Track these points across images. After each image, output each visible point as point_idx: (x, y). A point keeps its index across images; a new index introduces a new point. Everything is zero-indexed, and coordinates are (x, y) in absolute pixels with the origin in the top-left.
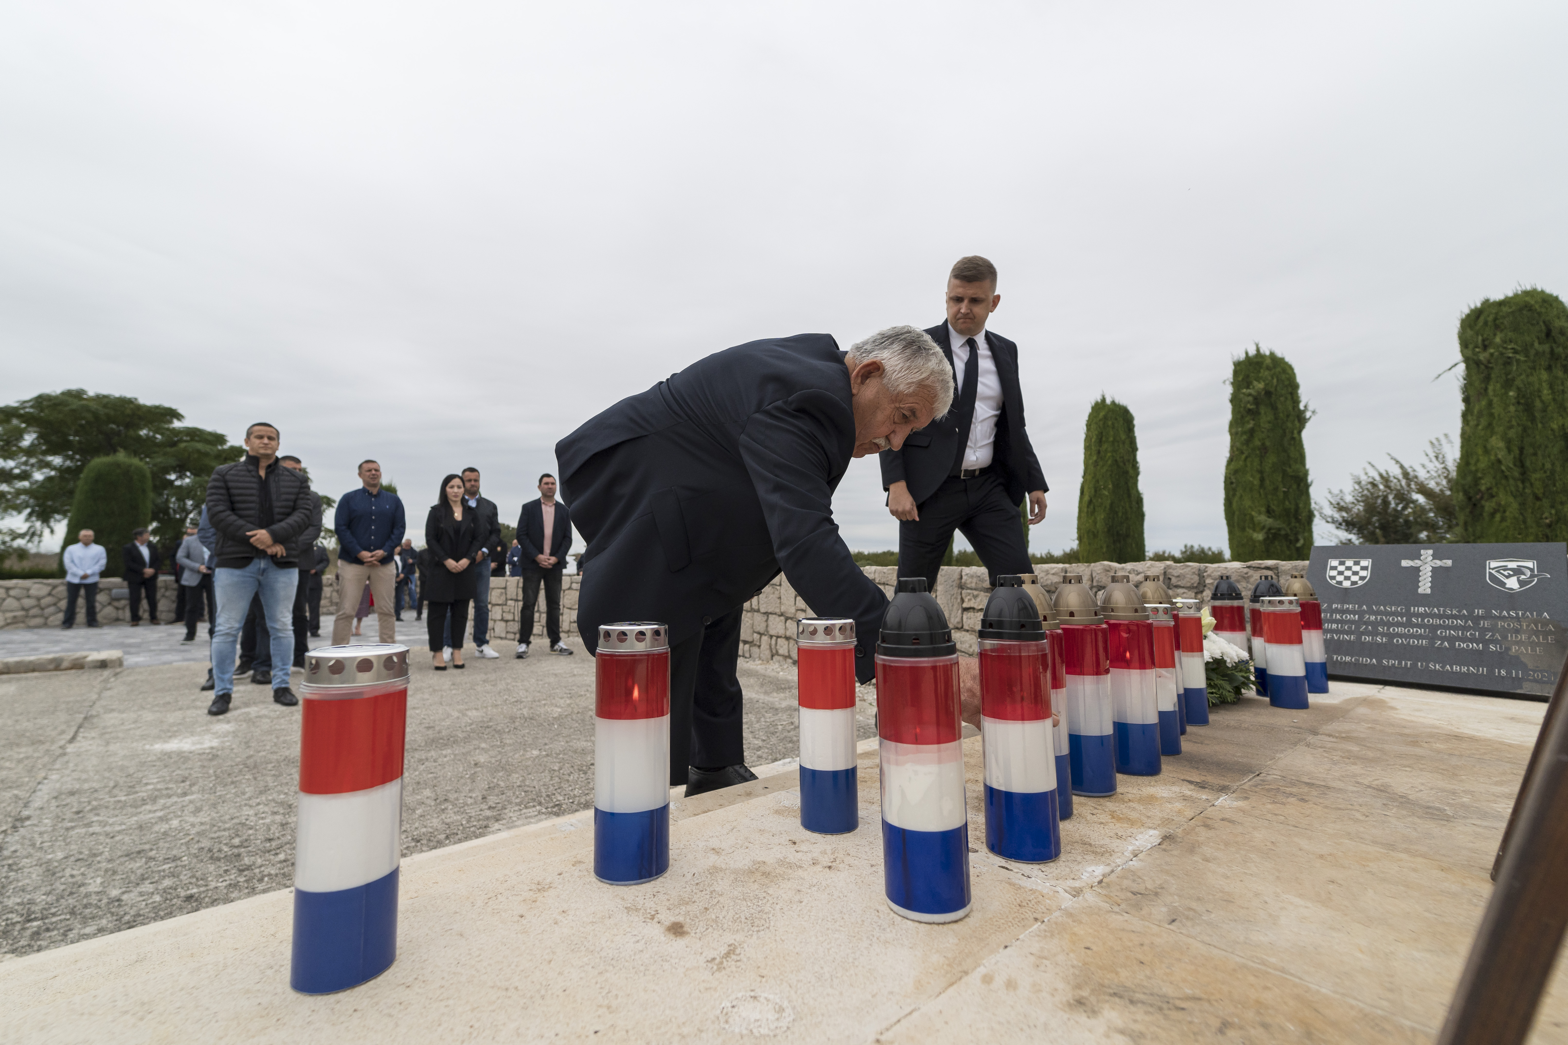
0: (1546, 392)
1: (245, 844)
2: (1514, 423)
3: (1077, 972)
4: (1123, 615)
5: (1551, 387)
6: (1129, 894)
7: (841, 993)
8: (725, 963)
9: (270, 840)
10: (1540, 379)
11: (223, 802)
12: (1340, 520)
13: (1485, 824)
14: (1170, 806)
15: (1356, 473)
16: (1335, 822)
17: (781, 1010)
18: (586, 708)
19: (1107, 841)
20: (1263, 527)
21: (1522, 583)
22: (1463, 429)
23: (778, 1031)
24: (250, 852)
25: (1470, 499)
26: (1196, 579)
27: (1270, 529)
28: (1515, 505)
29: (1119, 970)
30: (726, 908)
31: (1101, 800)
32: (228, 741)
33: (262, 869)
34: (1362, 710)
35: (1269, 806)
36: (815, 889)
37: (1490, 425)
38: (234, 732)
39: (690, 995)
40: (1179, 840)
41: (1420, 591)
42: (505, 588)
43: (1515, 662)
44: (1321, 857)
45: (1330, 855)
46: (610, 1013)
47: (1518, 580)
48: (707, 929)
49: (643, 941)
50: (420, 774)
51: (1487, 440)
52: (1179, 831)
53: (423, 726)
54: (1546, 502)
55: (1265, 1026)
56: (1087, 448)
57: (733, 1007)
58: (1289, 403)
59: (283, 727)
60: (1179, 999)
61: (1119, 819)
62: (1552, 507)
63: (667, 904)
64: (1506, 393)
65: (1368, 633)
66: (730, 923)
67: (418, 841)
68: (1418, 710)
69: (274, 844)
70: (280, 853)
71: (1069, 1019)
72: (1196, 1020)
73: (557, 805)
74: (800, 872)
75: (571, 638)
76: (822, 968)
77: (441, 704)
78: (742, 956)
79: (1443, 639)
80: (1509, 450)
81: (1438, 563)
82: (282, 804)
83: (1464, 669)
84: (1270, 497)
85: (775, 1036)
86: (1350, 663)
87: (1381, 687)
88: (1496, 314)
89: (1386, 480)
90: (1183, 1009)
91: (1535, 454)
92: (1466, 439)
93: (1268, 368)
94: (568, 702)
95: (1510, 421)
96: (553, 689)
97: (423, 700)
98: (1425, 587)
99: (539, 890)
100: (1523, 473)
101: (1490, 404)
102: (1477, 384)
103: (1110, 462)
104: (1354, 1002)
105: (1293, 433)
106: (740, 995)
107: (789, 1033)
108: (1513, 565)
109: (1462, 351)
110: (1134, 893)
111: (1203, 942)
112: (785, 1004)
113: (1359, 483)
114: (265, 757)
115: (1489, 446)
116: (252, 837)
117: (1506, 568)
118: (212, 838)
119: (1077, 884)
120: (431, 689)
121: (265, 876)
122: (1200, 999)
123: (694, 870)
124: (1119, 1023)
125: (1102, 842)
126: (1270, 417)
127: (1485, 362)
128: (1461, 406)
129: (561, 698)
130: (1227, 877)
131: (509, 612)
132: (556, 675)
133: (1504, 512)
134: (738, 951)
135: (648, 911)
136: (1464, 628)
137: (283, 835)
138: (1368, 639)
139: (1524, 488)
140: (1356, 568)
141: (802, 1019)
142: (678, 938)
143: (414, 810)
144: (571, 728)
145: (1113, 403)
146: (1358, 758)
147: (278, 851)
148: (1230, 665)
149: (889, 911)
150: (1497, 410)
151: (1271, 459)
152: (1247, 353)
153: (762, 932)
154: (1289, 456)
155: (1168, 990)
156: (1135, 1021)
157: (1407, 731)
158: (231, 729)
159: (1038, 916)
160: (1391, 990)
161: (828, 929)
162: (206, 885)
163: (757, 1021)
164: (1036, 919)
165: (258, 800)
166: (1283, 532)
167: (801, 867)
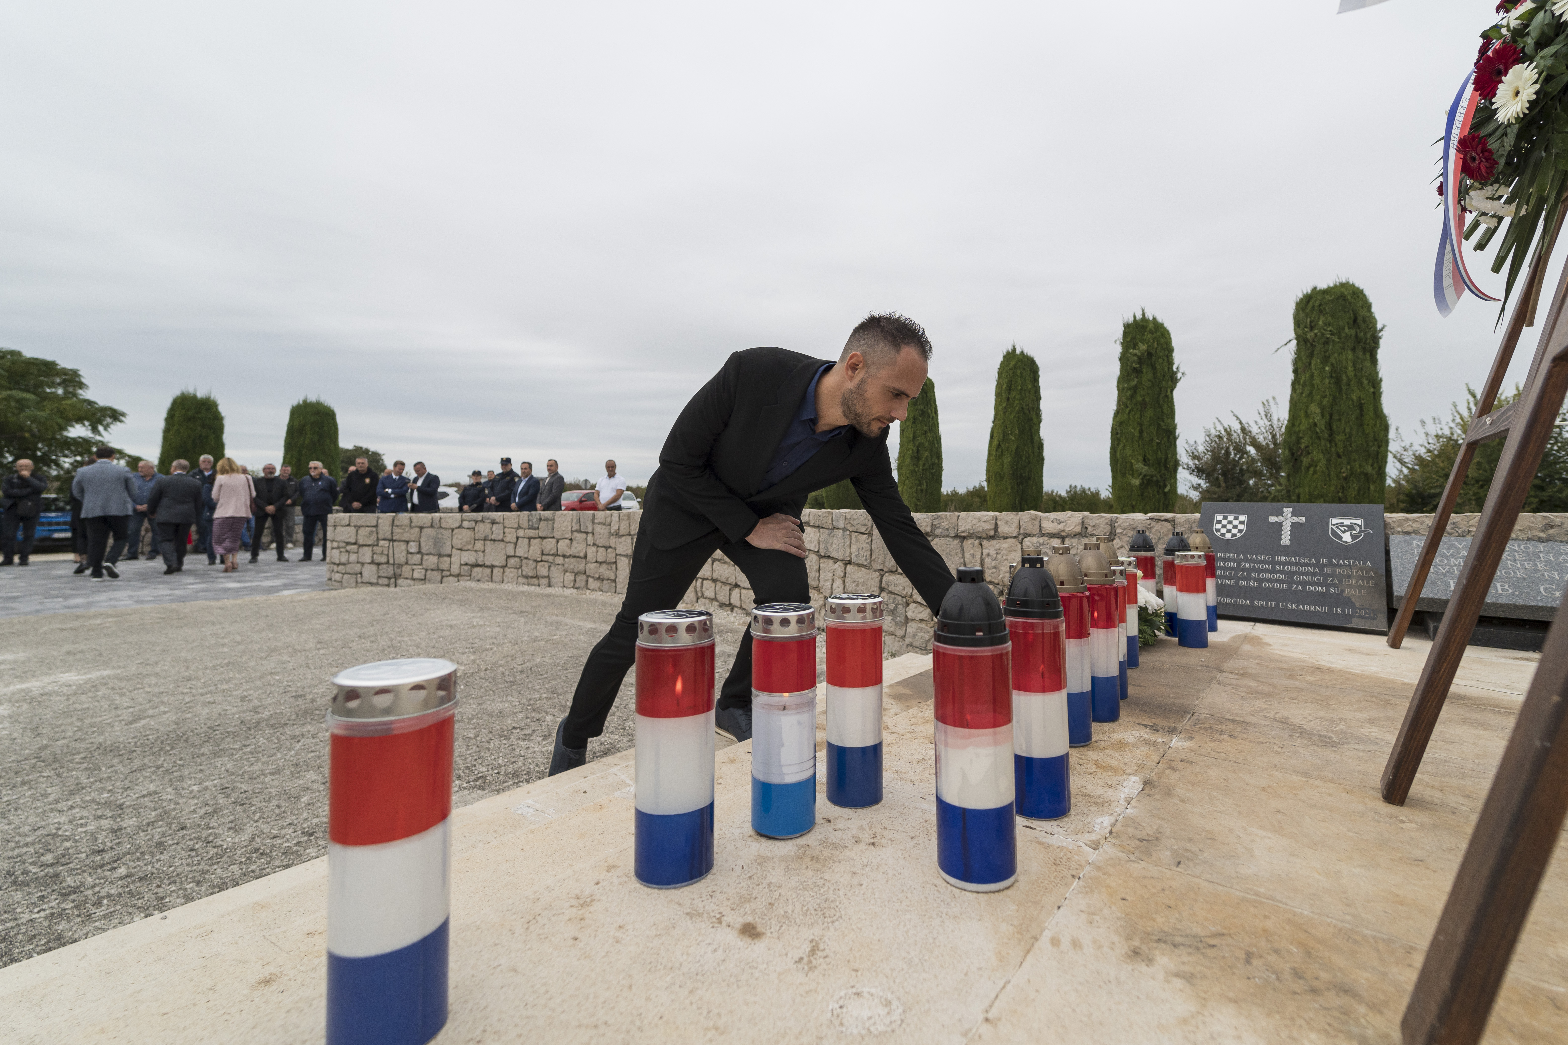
0: (1350, 369)
1: (62, 860)
2: (1327, 393)
3: (1124, 924)
4: (1095, 580)
5: (1354, 365)
6: (1137, 842)
7: (936, 977)
8: (814, 962)
9: (100, 852)
10: (1347, 358)
11: (16, 809)
12: (1193, 467)
13: (1361, 747)
14: (1138, 751)
15: (1208, 427)
16: (1262, 755)
17: (888, 1003)
18: (495, 663)
19: (1100, 791)
20: (1140, 474)
21: (1353, 537)
22: (1291, 396)
23: (894, 1026)
24: (72, 869)
25: (1293, 454)
26: (1108, 528)
27: (1145, 476)
28: (1324, 461)
29: (1154, 916)
30: (790, 901)
31: (1082, 749)
32: (5, 729)
33: (97, 889)
34: (1247, 647)
35: (1211, 744)
36: (868, 869)
37: (1311, 393)
38: (10, 717)
39: (794, 1000)
40: (1156, 784)
41: (1282, 543)
42: (376, 526)
43: (1347, 602)
44: (1263, 789)
45: (1269, 787)
46: (721, 1034)
47: (1351, 535)
48: (781, 927)
49: (721, 949)
50: (296, 754)
51: (1308, 406)
52: (1153, 775)
53: (289, 695)
54: (1344, 460)
55: (1277, 951)
56: (998, 395)
57: (841, 1007)
58: (1165, 364)
59: (86, 706)
60: (1208, 937)
61: (1103, 768)
62: (1348, 463)
63: (729, 904)
64: (1324, 368)
65: (1243, 578)
66: (801, 917)
67: (311, 835)
68: (1286, 645)
69: (107, 856)
70: (119, 867)
71: (1133, 970)
72: (1227, 955)
73: (480, 778)
74: (847, 853)
75: (461, 583)
76: (908, 952)
77: (308, 667)
78: (827, 951)
79: (1298, 583)
80: (1323, 416)
81: (1296, 519)
82: (107, 804)
83: (1312, 608)
84: (1146, 447)
85: (893, 1031)
86: (1230, 604)
87: (1253, 624)
88: (1321, 300)
89: (1229, 433)
90: (1214, 946)
91: (1340, 420)
92: (1294, 405)
93: (1151, 332)
94: (472, 658)
95: (1325, 392)
96: (451, 643)
97: (283, 663)
98: (1286, 540)
99: (582, 905)
100: (1331, 435)
101: (1312, 376)
102: (1304, 358)
103: (1017, 409)
104: (1329, 920)
105: (1167, 391)
106: (842, 993)
107: (904, 1025)
108: (1347, 522)
109: (1295, 330)
110: (1141, 840)
111: (1207, 880)
112: (890, 996)
113: (1209, 436)
114: (68, 746)
115: (1309, 412)
116: (70, 851)
117: (1342, 525)
118: (9, 858)
119: (1093, 837)
120: (290, 649)
121: (103, 897)
122: (1223, 935)
123: (740, 863)
124: (1172, 967)
125: (1098, 793)
126: (1150, 377)
127: (1311, 340)
128: (1291, 376)
129: (463, 654)
130: (1204, 817)
131: (382, 554)
132: (451, 626)
133: (1316, 466)
134: (821, 946)
135: (712, 914)
136: (1313, 574)
137: (118, 844)
138: (1244, 583)
139: (1330, 447)
140: (1236, 522)
141: (911, 1010)
142: (756, 941)
143: (297, 798)
144: (481, 688)
145: (1022, 352)
146: (1258, 693)
147: (115, 865)
148: (1151, 612)
149: (946, 884)
150: (1317, 382)
151: (1149, 413)
152: (1135, 317)
153: (837, 923)
154: (1162, 412)
155: (1197, 930)
156: (1183, 963)
157: (1284, 666)
158: (6, 713)
159: (1074, 873)
160: (1348, 905)
161: (897, 911)
162: (16, 919)
163: (870, 1018)
164: (1073, 876)
165: (70, 803)
166: (1155, 479)
167: (846, 847)
